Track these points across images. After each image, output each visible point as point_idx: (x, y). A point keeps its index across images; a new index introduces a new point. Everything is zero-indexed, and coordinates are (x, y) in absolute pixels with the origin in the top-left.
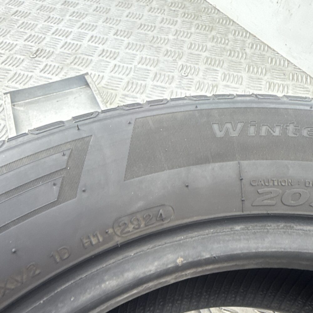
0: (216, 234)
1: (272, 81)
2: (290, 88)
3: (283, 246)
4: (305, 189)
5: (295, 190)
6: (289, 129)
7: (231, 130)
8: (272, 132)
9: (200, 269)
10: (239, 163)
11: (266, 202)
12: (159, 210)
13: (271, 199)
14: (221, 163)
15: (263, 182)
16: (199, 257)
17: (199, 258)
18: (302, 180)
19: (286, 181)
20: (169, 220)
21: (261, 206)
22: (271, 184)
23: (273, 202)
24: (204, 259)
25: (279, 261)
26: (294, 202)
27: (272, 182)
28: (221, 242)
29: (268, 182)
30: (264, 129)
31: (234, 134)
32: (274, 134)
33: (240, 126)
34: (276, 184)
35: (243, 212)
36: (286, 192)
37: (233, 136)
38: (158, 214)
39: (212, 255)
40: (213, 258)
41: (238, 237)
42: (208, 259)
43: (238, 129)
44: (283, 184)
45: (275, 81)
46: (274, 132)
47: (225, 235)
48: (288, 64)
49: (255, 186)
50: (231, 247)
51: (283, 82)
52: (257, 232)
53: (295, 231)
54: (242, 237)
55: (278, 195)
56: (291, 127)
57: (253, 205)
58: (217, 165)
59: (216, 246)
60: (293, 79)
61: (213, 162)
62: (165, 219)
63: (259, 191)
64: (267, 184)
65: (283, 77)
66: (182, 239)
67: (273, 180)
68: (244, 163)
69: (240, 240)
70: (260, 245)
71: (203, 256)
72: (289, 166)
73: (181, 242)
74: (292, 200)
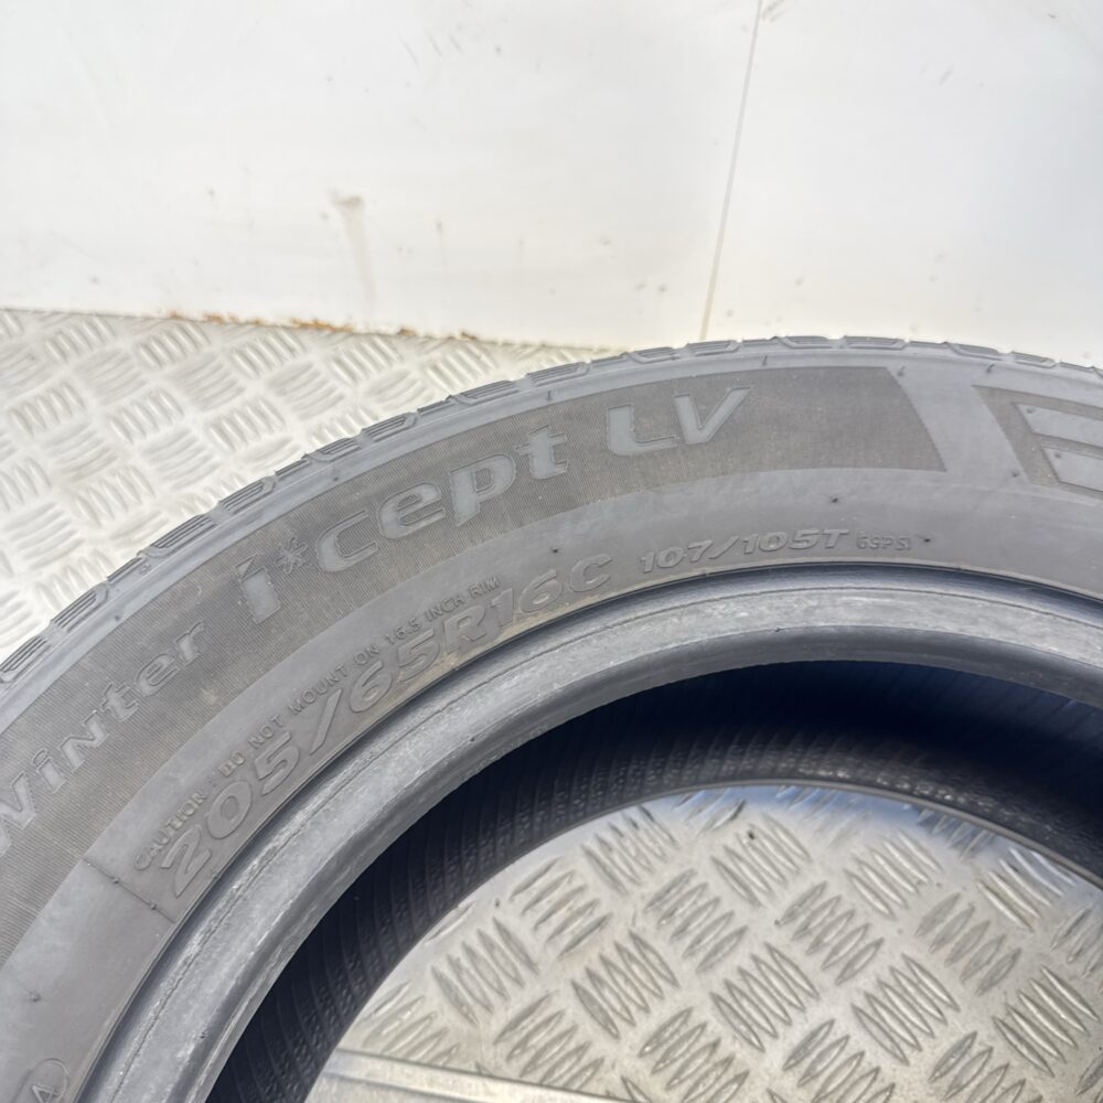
0: (169, 1001)
1: (19, 399)
2: (78, 384)
3: (286, 895)
4: (230, 783)
5: (219, 801)
6: (112, 707)
7: (15, 816)
8: (88, 743)
9: (202, 1078)
10: (86, 860)
11: (193, 868)
12: (33, 1091)
13: (196, 853)
14: (56, 895)
15: (156, 846)
16: (177, 1068)
17: (181, 1069)
18: (213, 773)
19: (190, 802)
20: (65, 1082)
21: (191, 881)
22: (172, 833)
23: (204, 856)
24: (190, 1061)
25: (306, 918)
26: (236, 817)
27: (169, 828)
28: (190, 1003)
29: (165, 836)
30: (69, 750)
31: (27, 817)
32: (95, 744)
33: (22, 789)
34: (179, 824)
35: (173, 922)
36: (207, 818)
37: (27, 823)
38: (36, 1099)
39: (195, 1039)
40: (202, 1040)
41: (209, 963)
42: (196, 1051)
43: (25, 801)
44: (191, 812)
45: (27, 395)
46: (93, 740)
47: (185, 984)
48: (16, 319)
49: (150, 864)
50: (212, 991)
51: (49, 383)
52: (229, 919)
53: (282, 851)
54: (214, 956)
55: (201, 836)
56: (114, 700)
57: (178, 893)
58: (52, 908)
59: (187, 1018)
60: (63, 353)
61: (39, 908)
62: (56, 1090)
63: (164, 865)
64: (165, 841)
65: (34, 368)
66: (124, 1076)
67: (169, 825)
68: (95, 850)
69: (215, 963)
70: (253, 935)
71: (183, 1058)
72: (171, 774)
73: (126, 1082)
74: (229, 819)
